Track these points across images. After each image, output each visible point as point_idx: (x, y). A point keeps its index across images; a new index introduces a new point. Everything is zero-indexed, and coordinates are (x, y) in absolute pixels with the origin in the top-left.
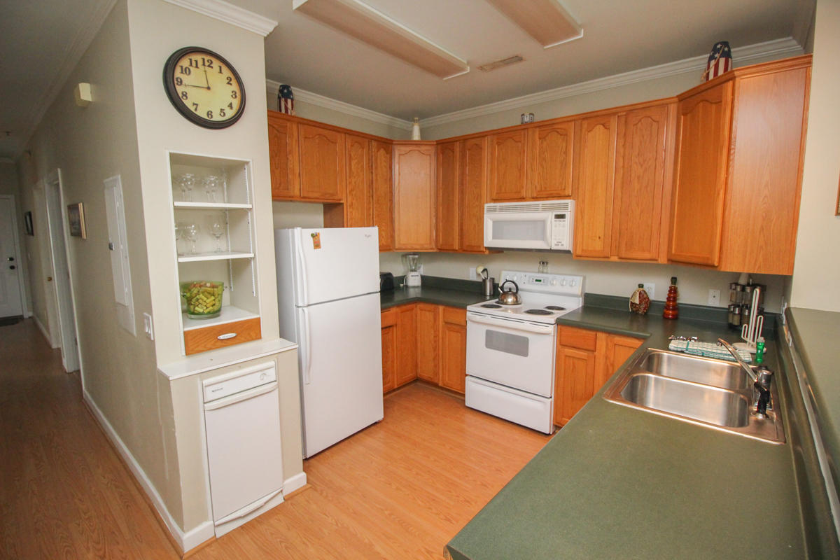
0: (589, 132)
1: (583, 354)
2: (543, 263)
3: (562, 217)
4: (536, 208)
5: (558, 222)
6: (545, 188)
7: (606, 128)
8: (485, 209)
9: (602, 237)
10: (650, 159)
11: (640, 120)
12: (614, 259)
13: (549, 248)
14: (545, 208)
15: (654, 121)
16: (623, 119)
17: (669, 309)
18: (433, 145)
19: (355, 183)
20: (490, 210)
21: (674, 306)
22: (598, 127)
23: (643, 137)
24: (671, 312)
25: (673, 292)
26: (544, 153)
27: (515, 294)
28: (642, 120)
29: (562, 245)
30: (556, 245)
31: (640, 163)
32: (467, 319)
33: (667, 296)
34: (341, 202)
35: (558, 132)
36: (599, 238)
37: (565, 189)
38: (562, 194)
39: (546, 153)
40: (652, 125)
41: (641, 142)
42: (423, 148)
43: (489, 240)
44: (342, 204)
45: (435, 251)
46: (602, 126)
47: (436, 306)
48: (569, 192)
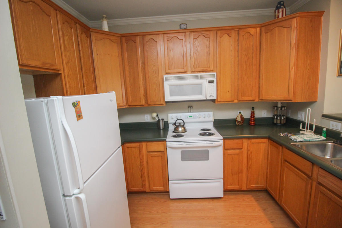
0: (221, 37)
1: (237, 151)
2: (191, 107)
3: (212, 82)
4: (197, 77)
5: (210, 85)
6: (199, 66)
7: (229, 36)
8: (164, 79)
9: (230, 92)
10: (250, 53)
11: (245, 34)
12: (236, 101)
13: (205, 99)
14: (202, 77)
15: (251, 35)
16: (237, 33)
17: (252, 121)
18: (119, 37)
19: (69, 56)
20: (167, 79)
21: (253, 120)
22: (225, 35)
23: (246, 42)
24: (252, 122)
25: (253, 113)
26: (197, 47)
27: (183, 126)
28: (246, 34)
29: (213, 97)
30: (210, 97)
31: (246, 55)
32: (167, 147)
33: (250, 115)
34: (59, 72)
35: (204, 36)
36: (229, 92)
37: (210, 67)
38: (209, 69)
39: (198, 47)
40: (250, 37)
41: (246, 44)
42: (112, 38)
43: (168, 98)
44: (60, 74)
45: (126, 107)
46: (227, 35)
47: (140, 143)
48: (211, 69)
